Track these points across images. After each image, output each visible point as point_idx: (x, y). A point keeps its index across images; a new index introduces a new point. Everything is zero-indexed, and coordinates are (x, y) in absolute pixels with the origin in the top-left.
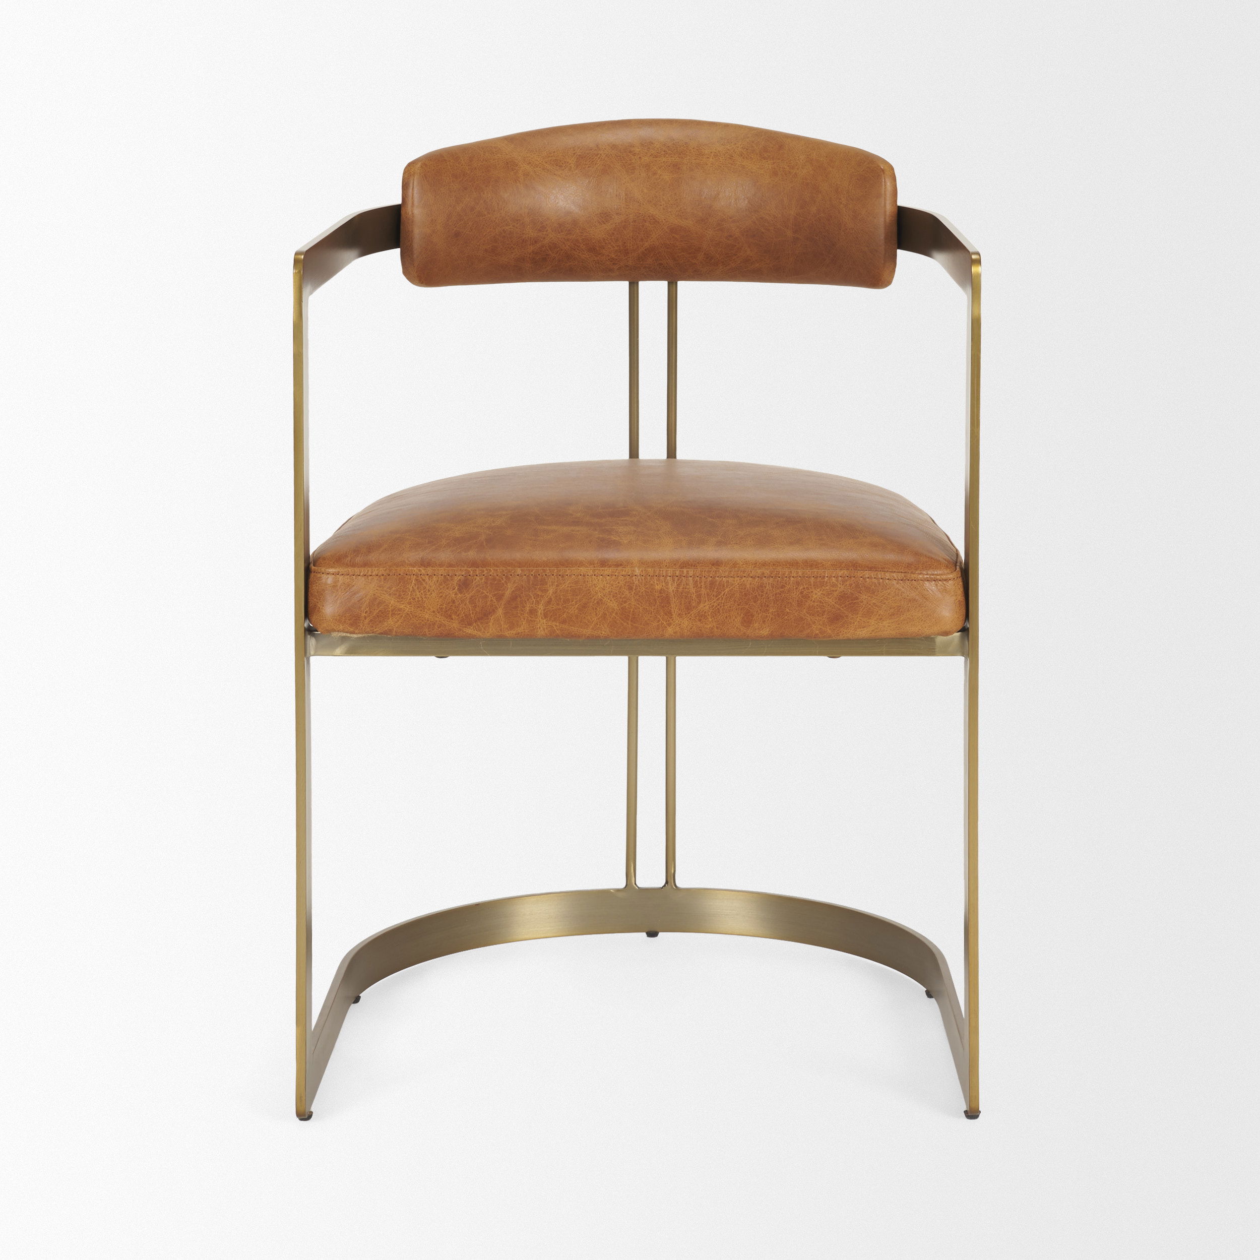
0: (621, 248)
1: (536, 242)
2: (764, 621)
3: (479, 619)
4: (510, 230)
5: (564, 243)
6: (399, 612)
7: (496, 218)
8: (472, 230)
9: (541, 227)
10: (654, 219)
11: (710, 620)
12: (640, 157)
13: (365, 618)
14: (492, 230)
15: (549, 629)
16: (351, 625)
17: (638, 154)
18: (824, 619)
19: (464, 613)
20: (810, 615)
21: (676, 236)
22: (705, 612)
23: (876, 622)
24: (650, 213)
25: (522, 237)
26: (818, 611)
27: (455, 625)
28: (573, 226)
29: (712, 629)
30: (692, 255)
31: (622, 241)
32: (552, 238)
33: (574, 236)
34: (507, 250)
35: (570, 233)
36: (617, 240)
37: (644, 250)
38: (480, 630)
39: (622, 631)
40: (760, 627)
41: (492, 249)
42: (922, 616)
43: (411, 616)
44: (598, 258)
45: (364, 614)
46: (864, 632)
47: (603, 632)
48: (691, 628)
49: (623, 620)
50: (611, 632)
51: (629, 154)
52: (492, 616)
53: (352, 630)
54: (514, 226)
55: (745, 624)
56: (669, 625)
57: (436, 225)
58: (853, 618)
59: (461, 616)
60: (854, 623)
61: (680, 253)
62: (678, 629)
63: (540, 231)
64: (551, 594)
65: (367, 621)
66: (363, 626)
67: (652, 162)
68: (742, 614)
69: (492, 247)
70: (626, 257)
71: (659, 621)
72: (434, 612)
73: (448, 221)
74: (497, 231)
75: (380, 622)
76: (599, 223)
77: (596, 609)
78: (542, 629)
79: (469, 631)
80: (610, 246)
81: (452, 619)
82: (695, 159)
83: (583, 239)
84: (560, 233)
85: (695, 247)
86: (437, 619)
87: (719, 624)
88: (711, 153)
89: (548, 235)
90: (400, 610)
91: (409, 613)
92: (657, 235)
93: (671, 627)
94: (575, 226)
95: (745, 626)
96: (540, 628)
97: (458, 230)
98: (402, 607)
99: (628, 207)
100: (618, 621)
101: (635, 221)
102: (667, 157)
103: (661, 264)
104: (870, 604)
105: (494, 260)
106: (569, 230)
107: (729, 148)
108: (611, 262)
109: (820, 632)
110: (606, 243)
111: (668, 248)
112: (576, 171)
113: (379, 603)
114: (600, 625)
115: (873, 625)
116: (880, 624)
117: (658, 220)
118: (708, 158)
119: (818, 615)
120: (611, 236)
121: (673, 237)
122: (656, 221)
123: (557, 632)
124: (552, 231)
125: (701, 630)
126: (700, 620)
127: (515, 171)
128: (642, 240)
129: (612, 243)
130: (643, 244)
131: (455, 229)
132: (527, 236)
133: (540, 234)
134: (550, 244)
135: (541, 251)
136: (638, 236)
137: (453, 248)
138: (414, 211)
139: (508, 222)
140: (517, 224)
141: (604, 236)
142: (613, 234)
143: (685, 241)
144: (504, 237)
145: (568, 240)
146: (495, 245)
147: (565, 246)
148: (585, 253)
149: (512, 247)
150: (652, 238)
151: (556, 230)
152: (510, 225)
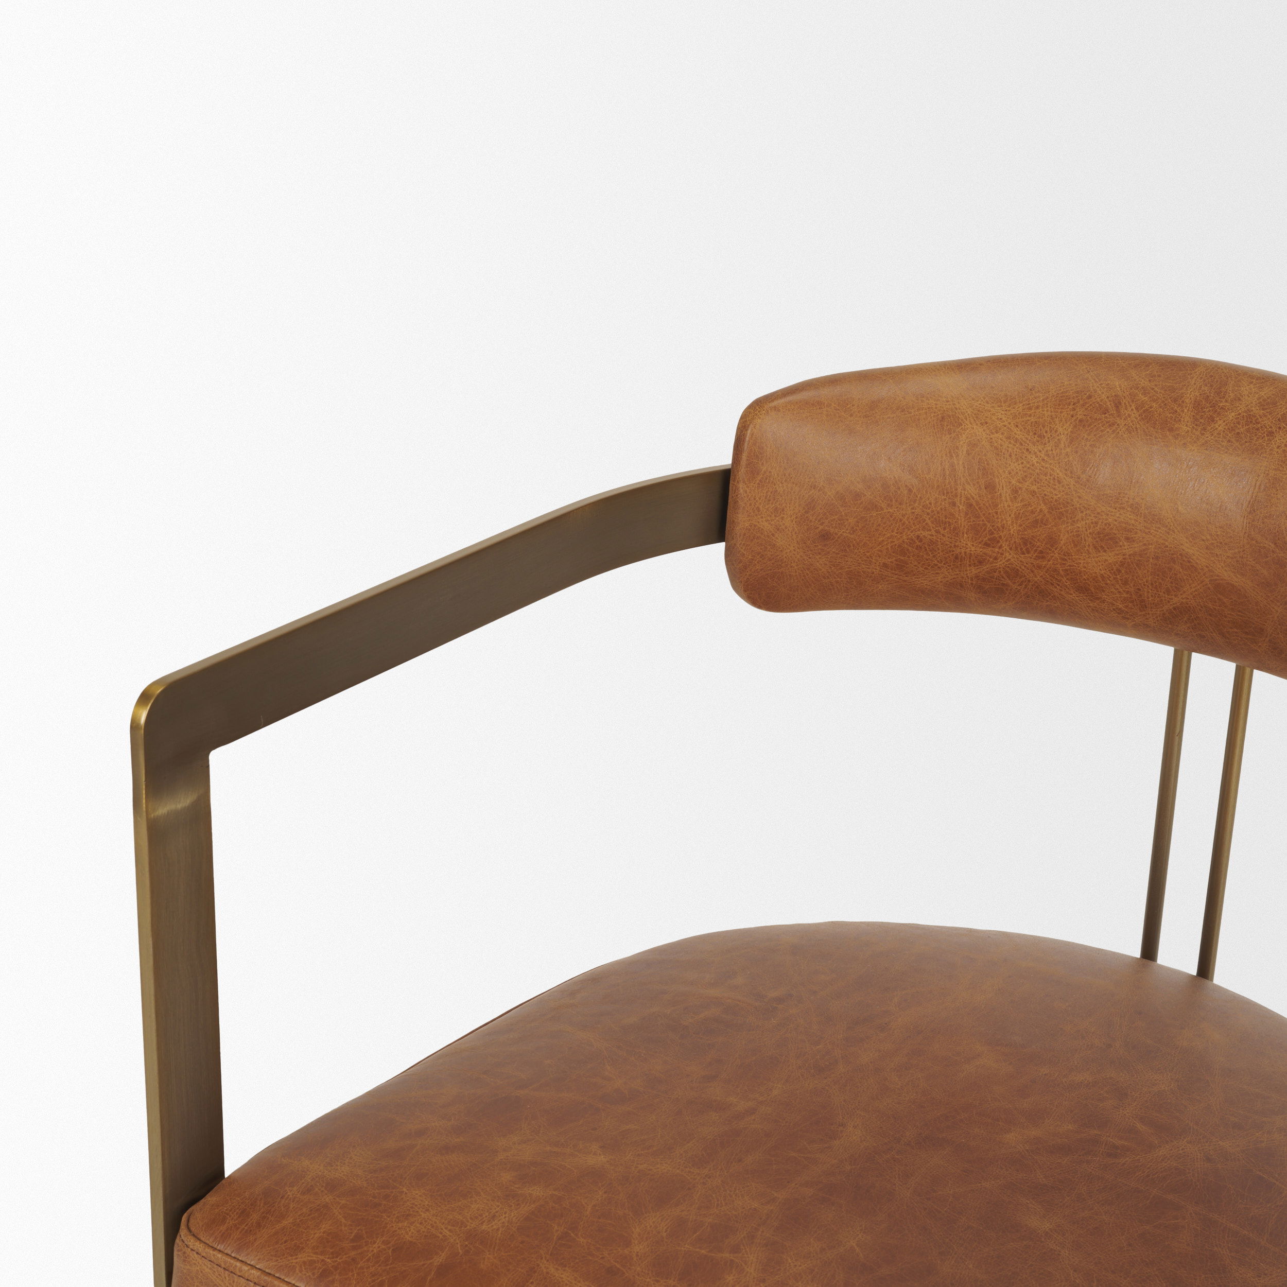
0: (1134, 596)
1: (980, 562)
4: (931, 537)
5: (1032, 571)
7: (903, 516)
8: (854, 531)
9: (989, 540)
10: (1189, 562)
14: (894, 534)
21: (1225, 600)
24: (1183, 550)
25: (953, 551)
28: (1048, 546)
31: (1134, 586)
32: (1009, 560)
33: (1051, 562)
34: (926, 568)
35: (1043, 557)
36: (1126, 583)
37: (1171, 607)
41: (897, 565)
54: (937, 532)
57: (783, 518)
61: (1231, 628)
63: (987, 545)
69: (896, 561)
70: (1143, 613)
73: (807, 512)
74: (905, 537)
76: (1095, 548)
82: (1275, 469)
83: (1067, 570)
84: (1024, 554)
85: (1253, 626)
89: (1002, 554)
92: (1194, 590)
94: (1052, 546)
97: (826, 528)
99: (1147, 531)
101: (1157, 558)
105: (905, 581)
106: (1041, 552)
110: (1107, 584)
112: (1068, 450)
117: (1195, 565)
120: (1116, 575)
121: (1219, 599)
122: (1193, 566)
124: (1011, 549)
128: (1168, 592)
129: (1117, 586)
130: (1172, 599)
131: (821, 527)
132: (963, 551)
133: (988, 551)
134: (1008, 569)
135: (993, 577)
136: (1160, 584)
137: (817, 557)
138: (741, 489)
139: (927, 524)
140: (945, 529)
141: (1102, 572)
142: (1119, 571)
143: (1239, 611)
144: (919, 548)
145: (1039, 567)
146: (903, 558)
147: (1036, 577)
148: (1072, 592)
149: (936, 565)
150: (1184, 592)
151: (1016, 548)
152: (930, 530)
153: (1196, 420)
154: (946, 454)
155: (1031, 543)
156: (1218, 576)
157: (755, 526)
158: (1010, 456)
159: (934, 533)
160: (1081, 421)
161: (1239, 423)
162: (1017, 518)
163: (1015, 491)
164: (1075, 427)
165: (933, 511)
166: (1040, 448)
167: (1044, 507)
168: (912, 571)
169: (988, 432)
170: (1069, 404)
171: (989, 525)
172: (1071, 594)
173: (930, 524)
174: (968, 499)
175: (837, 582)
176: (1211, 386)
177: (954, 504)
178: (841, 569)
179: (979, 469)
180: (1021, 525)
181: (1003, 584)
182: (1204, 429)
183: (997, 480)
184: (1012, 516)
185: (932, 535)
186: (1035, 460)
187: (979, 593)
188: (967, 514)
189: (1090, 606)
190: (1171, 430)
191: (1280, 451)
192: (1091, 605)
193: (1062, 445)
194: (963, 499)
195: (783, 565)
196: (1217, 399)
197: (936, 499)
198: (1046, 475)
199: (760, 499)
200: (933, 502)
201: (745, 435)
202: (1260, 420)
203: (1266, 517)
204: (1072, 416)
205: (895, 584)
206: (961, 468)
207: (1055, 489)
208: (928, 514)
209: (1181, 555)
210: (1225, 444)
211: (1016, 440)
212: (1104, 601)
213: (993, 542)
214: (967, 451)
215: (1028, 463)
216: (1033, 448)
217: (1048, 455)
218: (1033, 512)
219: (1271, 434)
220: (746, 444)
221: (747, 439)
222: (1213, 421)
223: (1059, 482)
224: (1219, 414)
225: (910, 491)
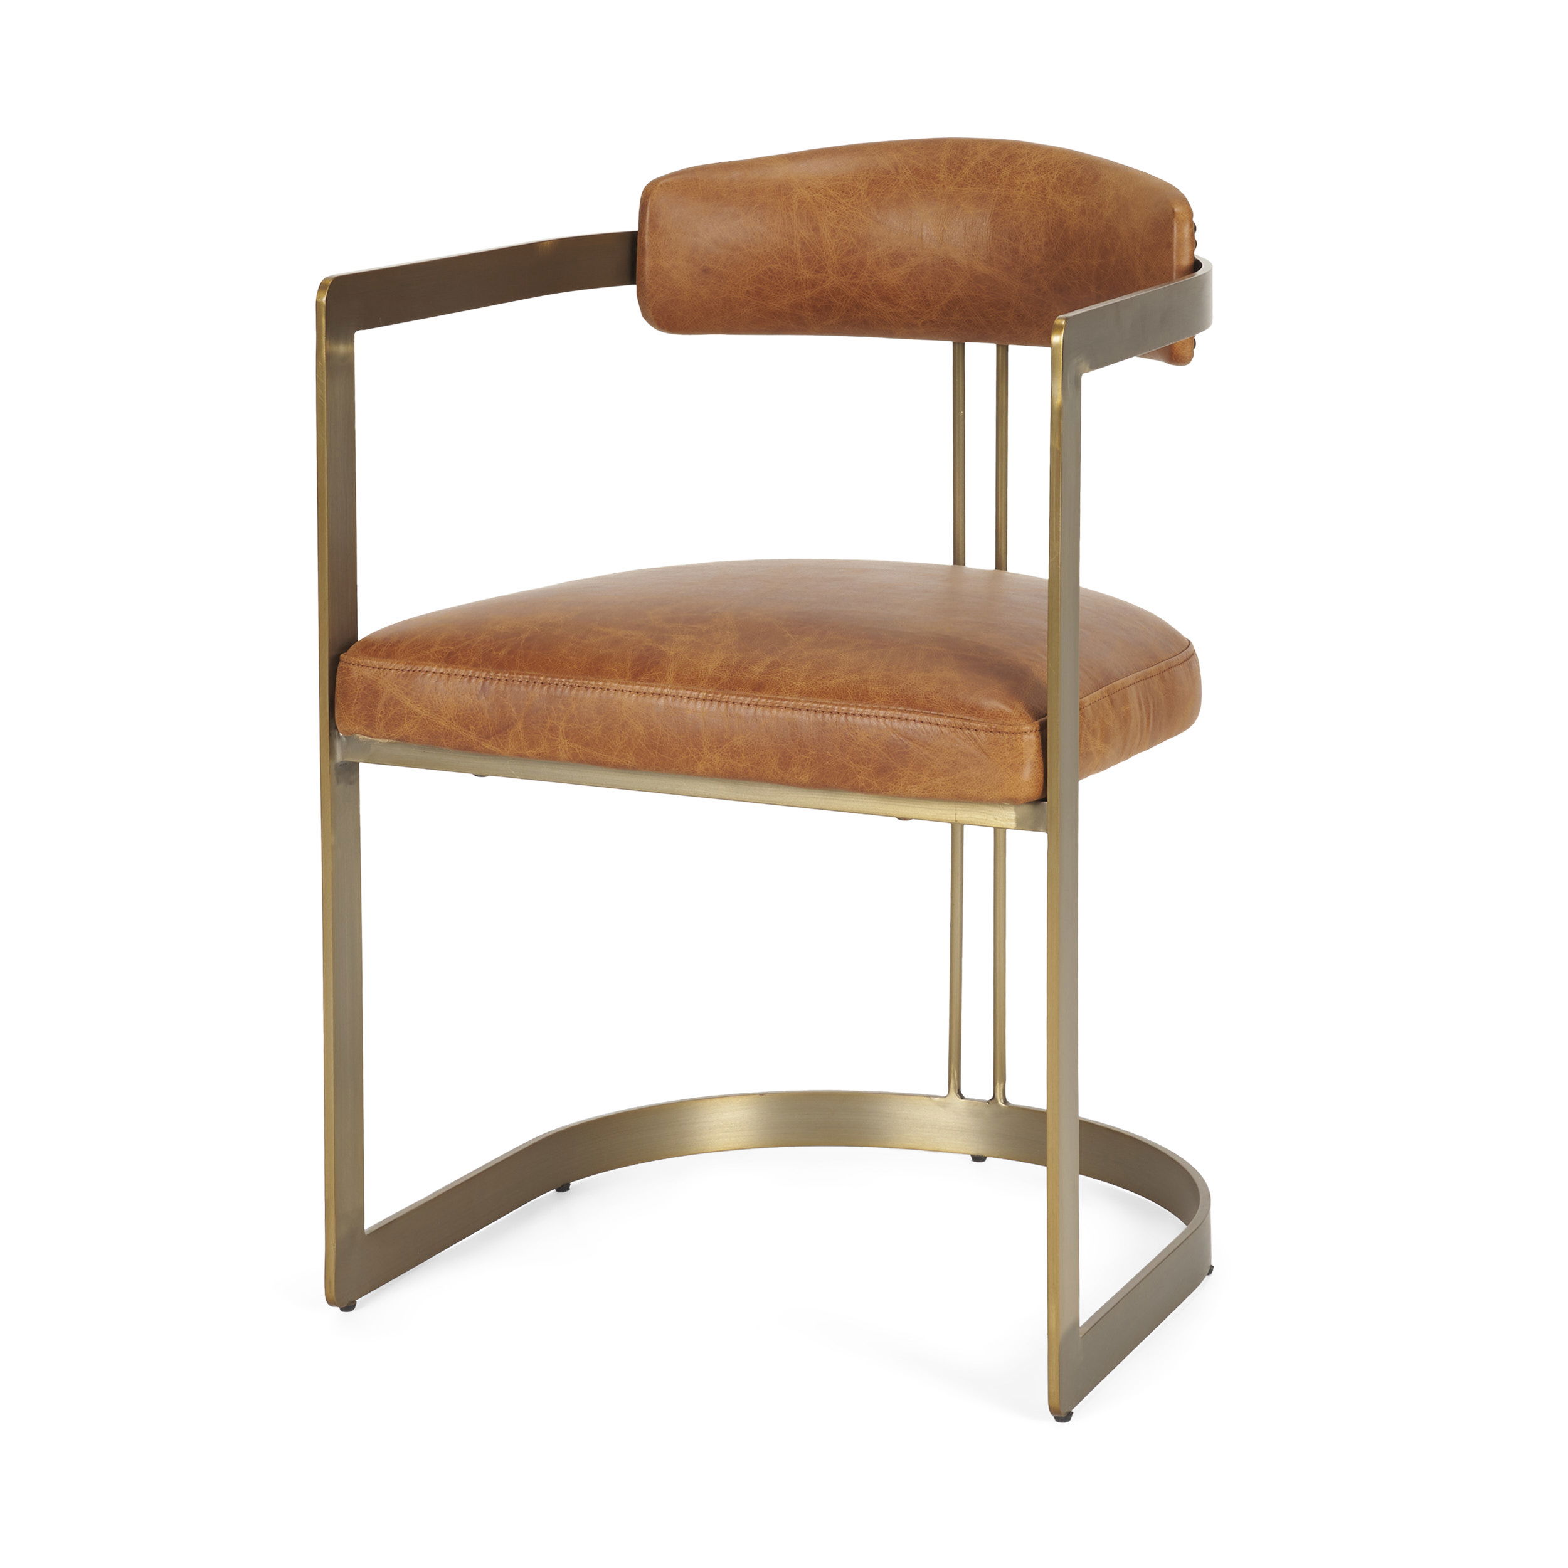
0: (921, 298)
1: (813, 286)
2: (803, 766)
3: (497, 733)
4: (778, 269)
5: (850, 289)
6: (415, 716)
7: (759, 254)
8: (725, 266)
9: (818, 267)
10: (955, 264)
11: (744, 758)
12: (944, 186)
13: (381, 720)
14: (753, 267)
15: (571, 752)
16: (367, 727)
17: (943, 181)
18: (869, 769)
19: (482, 723)
20: (854, 763)
22: (738, 748)
23: (929, 779)
24: (950, 256)
25: (794, 278)
26: (862, 759)
27: (473, 737)
28: (859, 268)
29: (746, 769)
30: (1002, 312)
31: (920, 290)
32: (833, 282)
33: (862, 280)
34: (777, 294)
35: (856, 277)
36: (914, 288)
37: (947, 302)
38: (499, 747)
39: (649, 763)
40: (799, 771)
41: (756, 291)
42: (981, 775)
43: (427, 723)
44: (895, 309)
45: (379, 715)
46: (915, 790)
47: (629, 762)
48: (723, 766)
49: (649, 749)
50: (637, 762)
51: (932, 181)
52: (510, 730)
53: (368, 732)
54: (782, 264)
55: (782, 767)
56: (699, 759)
57: (677, 259)
58: (902, 771)
59: (479, 727)
60: (903, 777)
62: (709, 765)
63: (817, 272)
64: (573, 710)
65: (382, 724)
66: (379, 729)
67: (957, 192)
68: (779, 754)
69: (755, 288)
70: (929, 310)
71: (688, 754)
72: (451, 719)
74: (760, 270)
75: (396, 726)
76: (891, 265)
77: (621, 732)
78: (563, 751)
79: (488, 746)
80: (906, 295)
81: (470, 730)
83: (873, 285)
84: (843, 276)
85: (1003, 302)
86: (454, 728)
87: (753, 764)
88: (1023, 183)
89: (828, 278)
90: (416, 713)
91: (425, 718)
92: (960, 284)
93: (702, 761)
94: (862, 268)
95: (782, 769)
96: (561, 750)
97: (707, 265)
98: (418, 710)
100: (644, 750)
101: (933, 266)
102: (974, 187)
103: (970, 321)
104: (921, 756)
105: (762, 305)
106: (855, 273)
107: (1043, 178)
108: (912, 315)
109: (866, 785)
110: (901, 292)
111: (973, 301)
112: (866, 200)
113: (395, 704)
114: (625, 753)
115: (925, 782)
116: (933, 782)
117: (959, 265)
118: (1019, 190)
119: (863, 763)
120: (907, 283)
121: (978, 287)
122: (958, 267)
123: (581, 756)
124: (834, 273)
125: (734, 769)
126: (732, 757)
127: (788, 196)
128: (944, 290)
129: (909, 292)
130: (946, 295)
131: (703, 264)
132: (801, 277)
133: (818, 276)
134: (832, 289)
135: (823, 297)
136: (938, 284)
137: (701, 287)
138: (647, 239)
139: (775, 259)
140: (787, 262)
141: (898, 282)
142: (909, 280)
143: (992, 293)
144: (770, 277)
145: (854, 285)
146: (760, 286)
147: (852, 292)
148: (878, 302)
149: (783, 290)
150: (955, 287)
151: (837, 272)
152: (777, 263)
153: (950, 170)
154: (784, 209)
155: (847, 267)
156: (976, 270)
157: (658, 265)
158: (828, 207)
159: (780, 265)
160: (873, 180)
161: (978, 167)
162: (836, 250)
163: (833, 231)
164: (869, 184)
165: (779, 249)
166: (847, 200)
167: (853, 240)
168: (767, 296)
169: (811, 193)
170: (864, 171)
171: (817, 256)
172: (878, 304)
173: (777, 259)
174: (801, 238)
175: (716, 307)
176: (957, 149)
177: (792, 243)
178: (718, 296)
179: (807, 218)
180: (839, 255)
181: (830, 302)
182: (956, 175)
183: (820, 225)
184: (833, 248)
185: (779, 267)
186: (844, 209)
187: (814, 312)
188: (801, 250)
189: (891, 312)
190: (934, 178)
191: (1006, 179)
192: (892, 310)
193: (862, 197)
194: (799, 239)
195: (679, 293)
196: (962, 156)
197: (780, 240)
198: (853, 218)
199: (660, 245)
200: (778, 243)
201: (647, 202)
202: (991, 163)
203: (1002, 223)
204: (867, 178)
205: (755, 308)
206: (795, 218)
207: (860, 227)
208: (775, 251)
209: (949, 260)
210: (970, 181)
211: (831, 197)
212: (900, 306)
213: (821, 269)
214: (798, 206)
215: (840, 211)
216: (842, 201)
217: (853, 205)
218: (846, 244)
219: (999, 170)
220: (648, 208)
221: (649, 204)
222: (961, 169)
223: (862, 221)
224: (964, 164)
225: (762, 235)
